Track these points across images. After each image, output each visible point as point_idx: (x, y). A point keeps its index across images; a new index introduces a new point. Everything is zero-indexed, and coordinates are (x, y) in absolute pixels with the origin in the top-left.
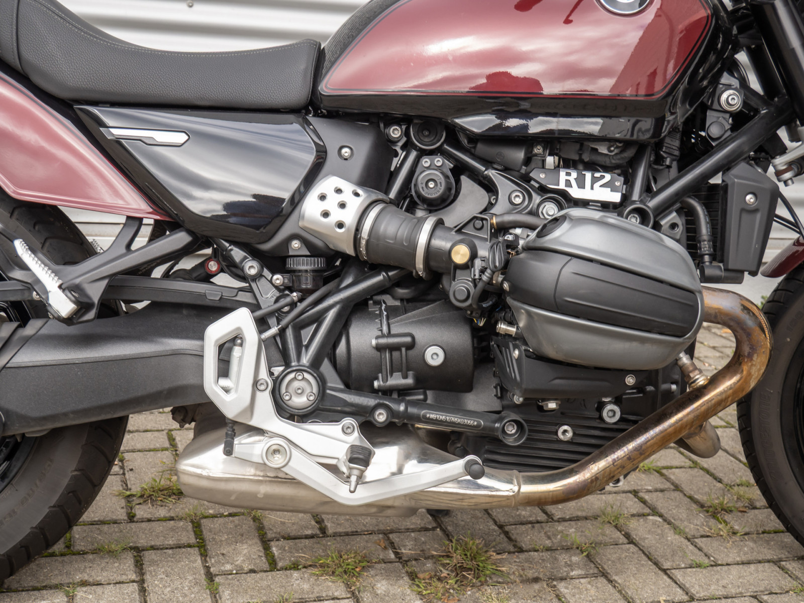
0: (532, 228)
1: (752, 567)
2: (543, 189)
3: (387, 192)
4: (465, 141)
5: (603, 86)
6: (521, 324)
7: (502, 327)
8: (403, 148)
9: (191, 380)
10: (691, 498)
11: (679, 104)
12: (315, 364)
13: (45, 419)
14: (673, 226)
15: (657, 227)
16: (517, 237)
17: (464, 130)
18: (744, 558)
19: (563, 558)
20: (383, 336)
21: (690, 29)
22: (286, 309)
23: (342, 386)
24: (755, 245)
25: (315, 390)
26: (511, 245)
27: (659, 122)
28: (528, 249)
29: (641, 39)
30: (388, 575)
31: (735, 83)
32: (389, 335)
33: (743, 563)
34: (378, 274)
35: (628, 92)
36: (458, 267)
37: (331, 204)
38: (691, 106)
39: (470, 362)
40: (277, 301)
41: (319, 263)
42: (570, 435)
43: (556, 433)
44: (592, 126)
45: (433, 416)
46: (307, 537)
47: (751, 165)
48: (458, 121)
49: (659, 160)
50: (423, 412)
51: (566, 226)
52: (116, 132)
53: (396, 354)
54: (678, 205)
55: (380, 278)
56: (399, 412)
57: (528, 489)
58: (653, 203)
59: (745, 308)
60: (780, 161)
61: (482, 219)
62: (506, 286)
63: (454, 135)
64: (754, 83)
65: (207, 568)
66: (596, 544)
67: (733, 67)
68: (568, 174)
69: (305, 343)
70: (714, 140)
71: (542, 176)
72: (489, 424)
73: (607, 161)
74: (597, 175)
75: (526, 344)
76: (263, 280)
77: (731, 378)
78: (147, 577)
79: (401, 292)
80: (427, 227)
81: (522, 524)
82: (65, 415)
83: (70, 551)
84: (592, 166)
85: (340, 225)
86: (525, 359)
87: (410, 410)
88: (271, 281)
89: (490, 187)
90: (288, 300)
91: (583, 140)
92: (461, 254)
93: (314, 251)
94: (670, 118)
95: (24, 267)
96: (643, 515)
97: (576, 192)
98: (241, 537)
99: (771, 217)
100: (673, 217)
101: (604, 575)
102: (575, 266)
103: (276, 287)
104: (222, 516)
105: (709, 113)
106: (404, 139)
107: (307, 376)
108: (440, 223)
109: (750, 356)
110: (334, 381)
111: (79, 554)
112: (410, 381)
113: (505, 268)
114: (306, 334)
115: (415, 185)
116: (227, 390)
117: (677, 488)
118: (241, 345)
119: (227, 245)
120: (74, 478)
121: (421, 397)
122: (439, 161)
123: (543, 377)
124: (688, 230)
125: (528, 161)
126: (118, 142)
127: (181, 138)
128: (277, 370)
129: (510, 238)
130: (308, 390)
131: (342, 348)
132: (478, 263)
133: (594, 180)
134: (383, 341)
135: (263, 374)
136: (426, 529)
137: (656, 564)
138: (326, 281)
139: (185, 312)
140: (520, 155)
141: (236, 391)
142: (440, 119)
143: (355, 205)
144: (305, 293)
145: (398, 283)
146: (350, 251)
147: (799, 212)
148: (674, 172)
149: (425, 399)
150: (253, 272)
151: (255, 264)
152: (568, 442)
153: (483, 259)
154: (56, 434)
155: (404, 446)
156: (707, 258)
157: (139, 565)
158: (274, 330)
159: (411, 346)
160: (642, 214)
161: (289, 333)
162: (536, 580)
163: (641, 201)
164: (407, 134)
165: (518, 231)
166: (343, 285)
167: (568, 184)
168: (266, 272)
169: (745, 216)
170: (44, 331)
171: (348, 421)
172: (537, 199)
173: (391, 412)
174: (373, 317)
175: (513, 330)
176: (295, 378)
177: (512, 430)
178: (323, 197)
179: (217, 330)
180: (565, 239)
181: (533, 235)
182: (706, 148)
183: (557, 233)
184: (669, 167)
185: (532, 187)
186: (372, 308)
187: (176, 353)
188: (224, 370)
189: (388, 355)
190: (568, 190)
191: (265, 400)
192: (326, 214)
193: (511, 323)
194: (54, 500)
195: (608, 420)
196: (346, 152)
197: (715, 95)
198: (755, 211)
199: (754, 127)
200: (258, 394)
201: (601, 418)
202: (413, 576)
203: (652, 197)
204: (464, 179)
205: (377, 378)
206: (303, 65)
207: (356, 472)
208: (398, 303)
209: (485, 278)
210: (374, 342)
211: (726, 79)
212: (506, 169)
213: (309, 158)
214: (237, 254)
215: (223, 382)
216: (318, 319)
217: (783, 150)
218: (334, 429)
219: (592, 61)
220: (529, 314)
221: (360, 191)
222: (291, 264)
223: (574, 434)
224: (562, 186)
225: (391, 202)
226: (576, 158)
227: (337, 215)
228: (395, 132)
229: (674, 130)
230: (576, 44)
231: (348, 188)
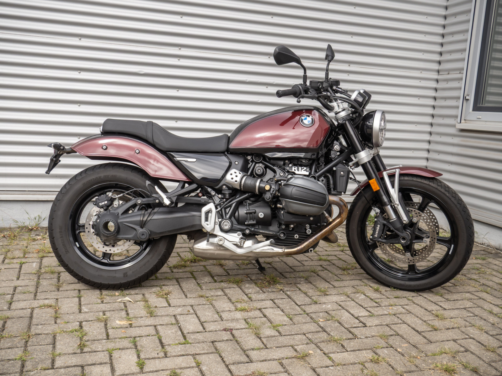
0: (285, 181)
1: (353, 281)
2: (288, 172)
3: (247, 173)
4: (268, 160)
5: (304, 145)
6: (283, 205)
7: (278, 205)
8: (251, 162)
9: (197, 223)
10: (338, 267)
11: (323, 148)
12: (230, 218)
13: (161, 233)
14: (323, 180)
15: (318, 180)
16: (282, 183)
17: (267, 156)
18: (351, 279)
19: (298, 279)
20: (248, 210)
21: (325, 130)
22: (222, 204)
23: (237, 224)
24: (344, 185)
25: (230, 224)
26: (280, 185)
27: (318, 154)
28: (284, 185)
29: (314, 132)
30: (248, 283)
31: (338, 143)
32: (249, 210)
33: (351, 280)
34: (246, 194)
35: (311, 146)
36: (267, 191)
37: (234, 176)
38: (326, 149)
39: (271, 217)
40: (220, 201)
41: (230, 191)
42: (298, 237)
43: (294, 237)
44: (302, 155)
45: (261, 231)
46: (224, 276)
47: (344, 166)
48: (266, 154)
49: (319, 164)
50: (258, 230)
51: (293, 179)
52: (178, 159)
53: (251, 215)
54: (324, 175)
55: (246, 195)
56: (252, 230)
57: (286, 250)
58: (317, 175)
59: (340, 200)
60: (351, 164)
61: (273, 179)
62: (279, 194)
63: (265, 158)
64: (344, 143)
65: (197, 283)
66: (308, 277)
67: (338, 140)
68: (295, 168)
69: (227, 212)
70: (333, 158)
71: (288, 168)
72: (276, 234)
73: (305, 164)
74: (302, 168)
75: (285, 210)
76: (216, 196)
77: (338, 219)
78: (181, 284)
79: (252, 199)
80: (259, 181)
81: (287, 272)
82: (166, 232)
83: (157, 278)
84: (301, 166)
85: (236, 181)
86: (285, 214)
87: (255, 230)
88: (218, 197)
89: (274, 172)
90: (223, 201)
91: (299, 159)
92: (267, 187)
93: (229, 188)
94: (320, 152)
95: (157, 193)
96: (323, 270)
97: (297, 172)
98: (205, 276)
99: (348, 178)
100: (322, 178)
101: (311, 283)
102: (296, 188)
103: (219, 198)
104: (198, 271)
105: (332, 151)
106: (251, 159)
107: (228, 221)
108: (262, 180)
109: (343, 213)
110: (235, 222)
111: (160, 279)
112: (255, 222)
113: (279, 190)
114: (227, 210)
115: (255, 171)
116: (208, 225)
117: (334, 264)
118: (211, 213)
119: (206, 187)
120: (165, 252)
121: (258, 227)
122: (261, 165)
123: (289, 218)
124: (327, 181)
125: (284, 164)
126: (178, 161)
127: (195, 160)
128: (220, 220)
129: (280, 183)
130: (228, 225)
131: (237, 214)
132: (272, 189)
133: (302, 169)
134: (248, 211)
135: (217, 220)
136: (259, 274)
137: (326, 280)
138: (232, 197)
139: (195, 206)
140: (282, 163)
141: (210, 224)
142: (261, 154)
143: (240, 176)
144: (227, 200)
145: (251, 197)
146: (239, 188)
147: (356, 176)
148: (323, 166)
149: (259, 227)
150: (214, 194)
151: (214, 192)
152: (297, 239)
153: (273, 188)
154: (162, 238)
155: (253, 240)
156: (332, 189)
157: (178, 282)
158: (219, 209)
159: (255, 213)
160: (314, 178)
161: (223, 210)
162: (291, 284)
163: (314, 174)
164: (252, 158)
165: (282, 181)
166: (237, 197)
167: (295, 170)
168: (217, 194)
169: (341, 178)
170: (159, 211)
171: (239, 232)
172: (287, 174)
173: (250, 230)
174: (245, 206)
175: (281, 206)
176: (225, 222)
177: (282, 235)
178: (231, 174)
179: (205, 209)
180: (294, 182)
181: (285, 182)
182: (331, 161)
183: (291, 181)
184: (321, 165)
185: (286, 171)
186: (244, 203)
187: (194, 216)
188: (207, 219)
189: (249, 215)
190: (295, 172)
191: (217, 227)
192: (232, 179)
193: (281, 204)
194: (159, 258)
195: (308, 233)
196: (237, 163)
197: (333, 147)
198: (343, 176)
199: (344, 155)
200: (216, 225)
201: (306, 233)
202: (256, 283)
203: (317, 173)
204: (268, 169)
205: (246, 222)
206: (225, 141)
207: (243, 242)
208: (251, 202)
209: (274, 193)
210: (245, 212)
211: (335, 142)
212: (280, 167)
213: (228, 164)
214: (209, 190)
215: (207, 223)
216: (230, 206)
217: (352, 160)
218: (236, 235)
219: (302, 137)
220: (285, 201)
221: (241, 173)
222: (223, 192)
223: (299, 237)
224: (293, 171)
225: (249, 175)
226: (297, 163)
227: (235, 179)
228: (249, 158)
229: (322, 156)
230: (298, 133)
231: (238, 172)
